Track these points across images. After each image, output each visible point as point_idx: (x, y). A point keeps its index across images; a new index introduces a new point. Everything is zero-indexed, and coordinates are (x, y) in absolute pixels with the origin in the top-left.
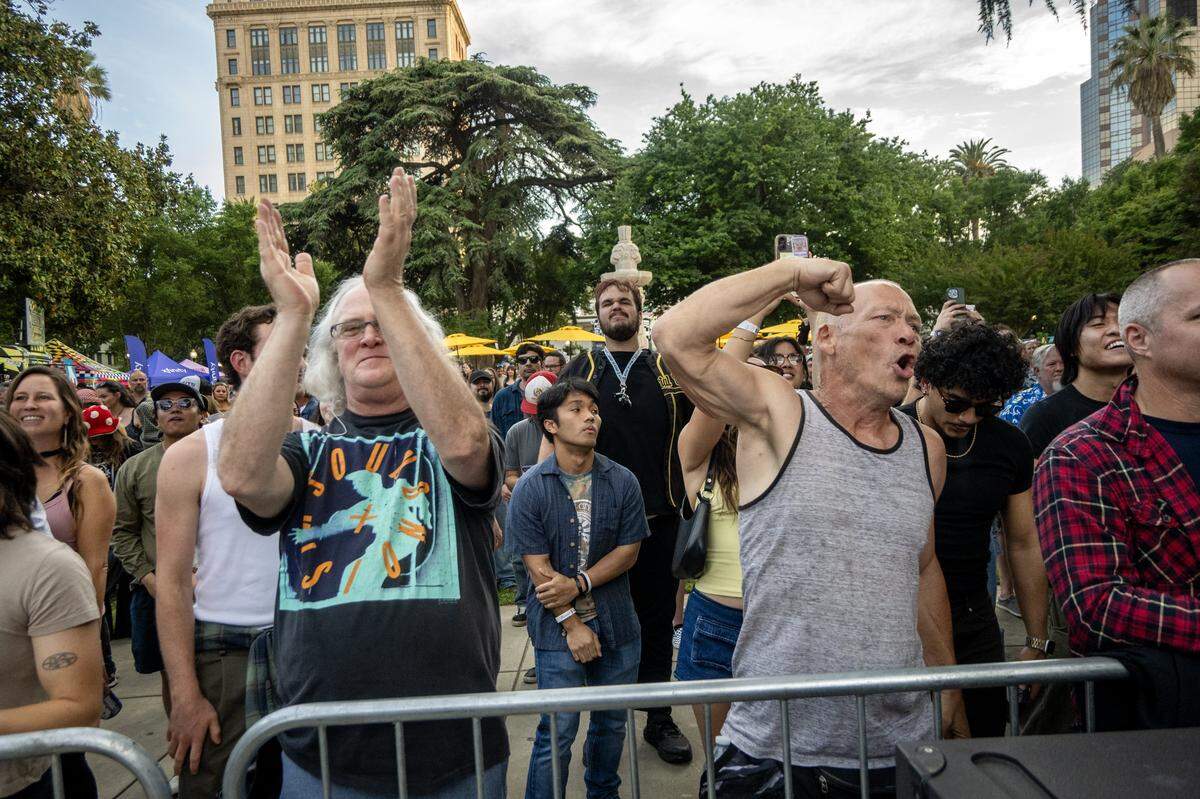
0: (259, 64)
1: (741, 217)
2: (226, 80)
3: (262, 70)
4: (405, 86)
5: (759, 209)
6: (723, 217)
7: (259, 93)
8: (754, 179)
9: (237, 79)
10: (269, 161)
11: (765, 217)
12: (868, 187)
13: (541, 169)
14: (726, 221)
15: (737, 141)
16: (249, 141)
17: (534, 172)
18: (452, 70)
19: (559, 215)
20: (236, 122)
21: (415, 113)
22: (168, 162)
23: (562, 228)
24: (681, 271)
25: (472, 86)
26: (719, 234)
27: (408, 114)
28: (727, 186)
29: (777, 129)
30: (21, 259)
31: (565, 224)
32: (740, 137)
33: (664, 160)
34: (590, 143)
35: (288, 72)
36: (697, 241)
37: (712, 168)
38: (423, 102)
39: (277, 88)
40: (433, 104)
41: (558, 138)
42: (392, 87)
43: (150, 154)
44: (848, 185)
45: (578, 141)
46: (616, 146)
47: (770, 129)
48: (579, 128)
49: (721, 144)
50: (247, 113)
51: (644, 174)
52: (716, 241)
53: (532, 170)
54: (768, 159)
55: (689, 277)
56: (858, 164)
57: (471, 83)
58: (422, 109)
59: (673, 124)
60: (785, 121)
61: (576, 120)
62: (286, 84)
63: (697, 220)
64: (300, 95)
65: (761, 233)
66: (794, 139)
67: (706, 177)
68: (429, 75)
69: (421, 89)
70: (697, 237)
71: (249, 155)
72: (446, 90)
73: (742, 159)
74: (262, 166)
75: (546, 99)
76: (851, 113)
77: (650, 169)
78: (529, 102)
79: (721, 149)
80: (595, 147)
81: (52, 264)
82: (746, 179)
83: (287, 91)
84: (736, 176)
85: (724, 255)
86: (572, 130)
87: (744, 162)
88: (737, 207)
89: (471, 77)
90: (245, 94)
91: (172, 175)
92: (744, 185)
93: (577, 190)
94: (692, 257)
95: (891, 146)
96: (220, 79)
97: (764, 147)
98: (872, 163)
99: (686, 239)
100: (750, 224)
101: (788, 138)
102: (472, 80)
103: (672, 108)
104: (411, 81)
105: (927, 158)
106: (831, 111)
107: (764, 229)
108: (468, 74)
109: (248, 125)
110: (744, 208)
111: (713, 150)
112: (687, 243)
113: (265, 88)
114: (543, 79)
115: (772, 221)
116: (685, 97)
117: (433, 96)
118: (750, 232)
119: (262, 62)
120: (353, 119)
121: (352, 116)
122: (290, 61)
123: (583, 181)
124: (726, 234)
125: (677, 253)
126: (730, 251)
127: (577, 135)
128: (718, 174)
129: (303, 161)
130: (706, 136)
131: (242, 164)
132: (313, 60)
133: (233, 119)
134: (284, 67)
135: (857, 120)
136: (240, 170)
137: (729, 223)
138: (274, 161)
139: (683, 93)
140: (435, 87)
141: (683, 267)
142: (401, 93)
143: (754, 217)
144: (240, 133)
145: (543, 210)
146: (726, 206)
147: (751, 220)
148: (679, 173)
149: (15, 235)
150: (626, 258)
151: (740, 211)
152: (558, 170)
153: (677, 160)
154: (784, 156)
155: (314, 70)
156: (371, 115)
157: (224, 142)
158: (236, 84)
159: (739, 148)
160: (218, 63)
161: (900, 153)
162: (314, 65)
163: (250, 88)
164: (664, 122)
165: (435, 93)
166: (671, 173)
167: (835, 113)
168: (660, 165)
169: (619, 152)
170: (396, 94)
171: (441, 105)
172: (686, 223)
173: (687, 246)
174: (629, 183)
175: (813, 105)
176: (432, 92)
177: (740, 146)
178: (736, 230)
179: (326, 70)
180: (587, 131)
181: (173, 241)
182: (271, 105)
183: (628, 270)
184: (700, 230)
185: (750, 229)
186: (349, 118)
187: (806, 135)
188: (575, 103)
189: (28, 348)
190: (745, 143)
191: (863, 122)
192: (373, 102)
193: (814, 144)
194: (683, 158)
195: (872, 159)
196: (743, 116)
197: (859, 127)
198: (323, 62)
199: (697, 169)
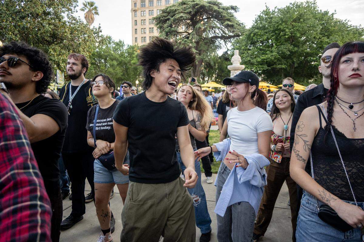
0: (142, 4)
1: (283, 47)
2: (134, 9)
3: (143, 6)
4: (177, 8)
5: (289, 45)
6: (276, 48)
7: (142, 12)
8: (288, 35)
9: (136, 9)
10: (144, 33)
11: (291, 48)
12: (331, 37)
13: (221, 33)
14: (277, 49)
15: (283, 22)
16: (139, 27)
17: (219, 34)
18: (191, 2)
19: (226, 48)
20: (136, 22)
21: (179, 16)
22: (101, 31)
23: (226, 52)
24: (260, 66)
25: (197, 7)
26: (274, 54)
27: (177, 16)
28: (278, 37)
29: (298, 17)
30: (57, 59)
31: (227, 51)
32: (284, 20)
33: (258, 29)
34: (234, 24)
35: (150, 6)
36: (266, 56)
37: (274, 31)
38: (182, 12)
39: (147, 11)
40: (185, 13)
41: (224, 22)
42: (173, 8)
43: (96, 29)
44: (324, 36)
45: (230, 23)
46: (244, 25)
47: (295, 17)
48: (231, 19)
49: (278, 23)
50: (139, 19)
51: (251, 34)
52: (273, 56)
53: (218, 34)
54: (294, 28)
55: (263, 68)
56: (329, 29)
57: (196, 5)
58: (182, 15)
59: (262, 17)
60: (301, 14)
61: (231, 17)
62: (150, 10)
63: (267, 49)
64: (153, 13)
65: (289, 53)
66: (304, 20)
67: (271, 34)
68: (184, 4)
69: (182, 8)
70: (267, 54)
71: (139, 31)
72: (189, 8)
73: (284, 28)
74: (142, 34)
75: (221, 10)
76: (328, 11)
77: (253, 32)
78: (215, 11)
79: (277, 24)
80: (235, 25)
81: (65, 60)
82: (285, 35)
83: (150, 12)
84: (282, 33)
85: (276, 61)
86: (229, 20)
87: (285, 29)
88: (281, 44)
89: (197, 3)
90: (138, 13)
91: (102, 35)
92: (284, 37)
93: (232, 40)
94: (264, 62)
95: (344, 22)
96: (132, 9)
97: (292, 23)
98: (334, 28)
99: (263, 55)
100: (285, 50)
101: (302, 20)
102: (197, 4)
103: (262, 11)
104: (179, 6)
105: (361, 27)
106: (321, 11)
107: (291, 52)
108: (196, 3)
109: (139, 22)
110: (284, 45)
111: (274, 25)
112: (263, 57)
113: (144, 11)
114: (221, 4)
115: (294, 49)
116: (267, 7)
117: (185, 10)
118: (285, 53)
119: (143, 3)
120: (162, 19)
121: (162, 18)
122: (151, 2)
123: (234, 37)
124: (276, 53)
125: (259, 60)
126: (278, 60)
127: (230, 22)
128: (276, 33)
129: (154, 33)
130: (272, 21)
131: (137, 34)
132: (158, 2)
133: (135, 21)
134: (150, 4)
135: (330, 13)
136: (136, 36)
137: (278, 50)
138: (145, 33)
139: (266, 6)
140: (186, 7)
141: (261, 65)
142: (176, 10)
143: (287, 48)
144: (137, 25)
145: (221, 47)
146: (278, 44)
147: (286, 49)
148: (262, 33)
149: (56, 52)
150: (236, 61)
151: (282, 46)
152: (226, 34)
153: (262, 28)
154: (299, 27)
155: (158, 5)
156: (168, 17)
157: (132, 28)
158: (136, 10)
159: (283, 24)
160: (132, 4)
161: (347, 25)
162: (158, 3)
163: (140, 11)
164: (259, 16)
165: (186, 9)
166: (259, 33)
167: (322, 11)
168: (256, 30)
169: (245, 27)
170: (174, 10)
171: (187, 13)
172: (263, 50)
173: (263, 58)
174: (245, 37)
175: (314, 8)
176: (185, 9)
177: (284, 23)
178: (280, 52)
179: (161, 4)
180: (234, 20)
181: (112, 55)
182: (145, 16)
183: (236, 65)
184: (268, 52)
185: (286, 52)
186: (161, 18)
187: (309, 19)
188: (232, 11)
189: (57, 83)
190: (286, 22)
191: (333, 14)
192: (169, 13)
193: (311, 22)
194: (264, 28)
195: (334, 27)
196: (285, 13)
197: (331, 16)
198: (160, 2)
199: (268, 32)
